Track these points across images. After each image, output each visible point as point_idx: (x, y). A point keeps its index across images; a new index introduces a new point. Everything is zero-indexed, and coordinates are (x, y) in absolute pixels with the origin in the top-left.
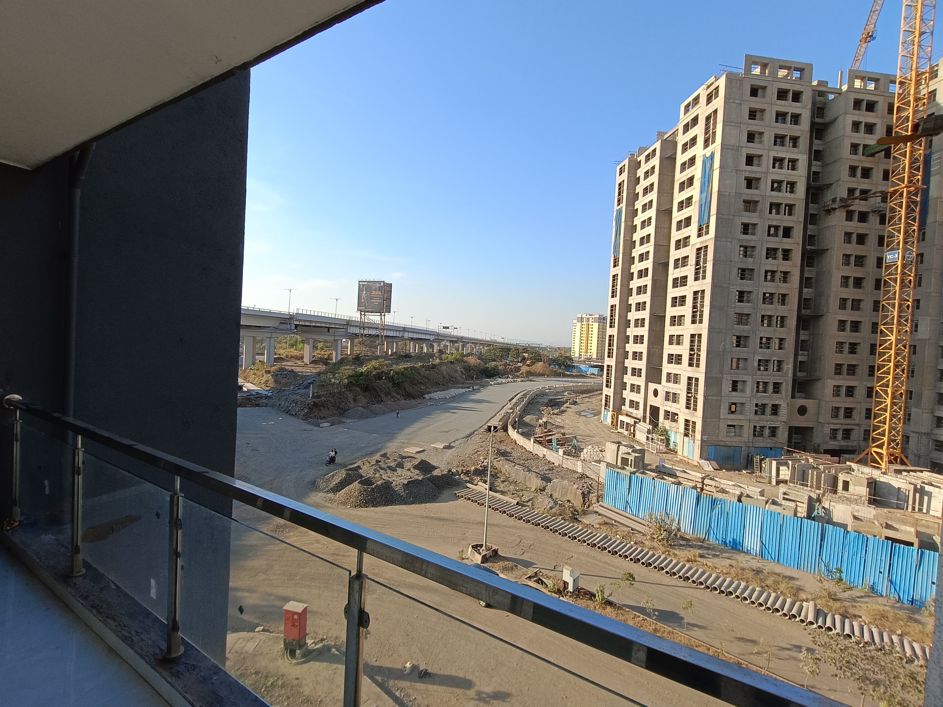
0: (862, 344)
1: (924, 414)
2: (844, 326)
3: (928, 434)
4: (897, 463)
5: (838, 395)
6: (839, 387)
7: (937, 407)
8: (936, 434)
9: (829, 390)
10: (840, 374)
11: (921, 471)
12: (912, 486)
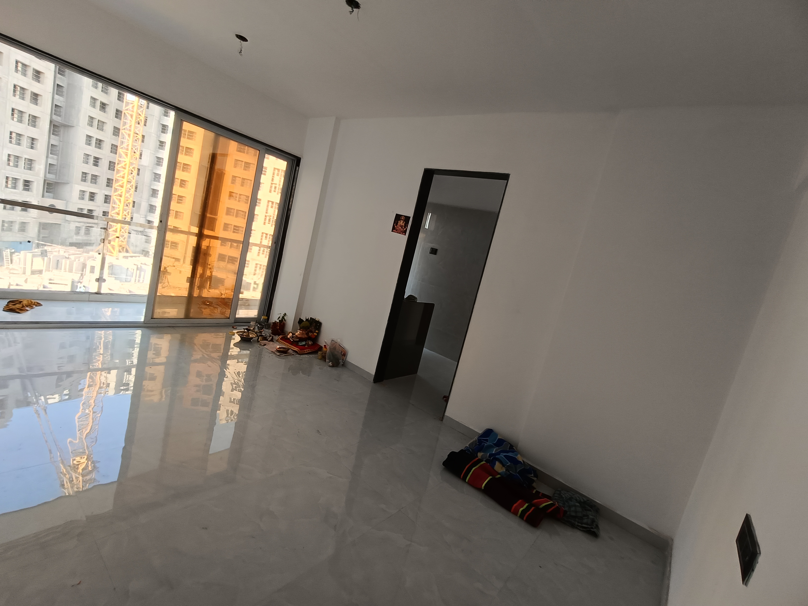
0: (103, 160)
1: (141, 218)
2: (90, 141)
4: (123, 252)
5: (83, 199)
6: (84, 191)
7: (149, 214)
8: (146, 232)
9: (76, 194)
10: (85, 181)
12: (136, 266)
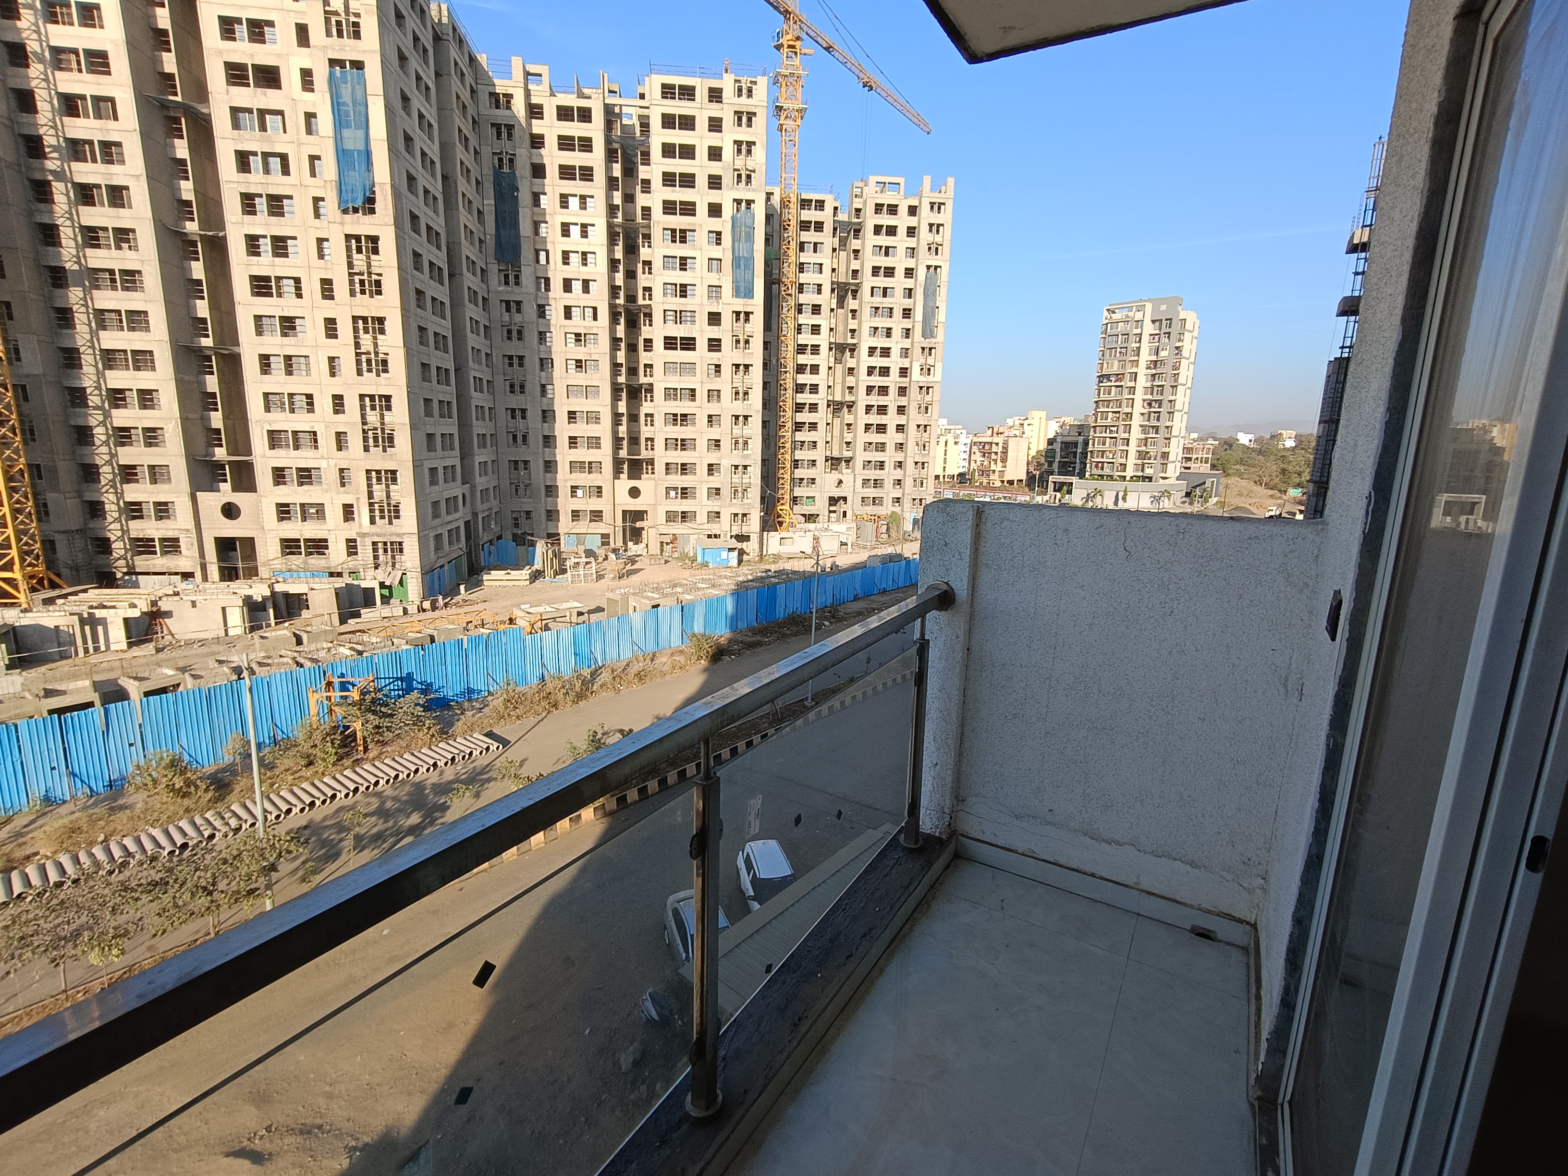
1: (68, 501)
3: (81, 530)
4: (45, 589)
8: (93, 529)
11: (85, 591)
12: (76, 617)
